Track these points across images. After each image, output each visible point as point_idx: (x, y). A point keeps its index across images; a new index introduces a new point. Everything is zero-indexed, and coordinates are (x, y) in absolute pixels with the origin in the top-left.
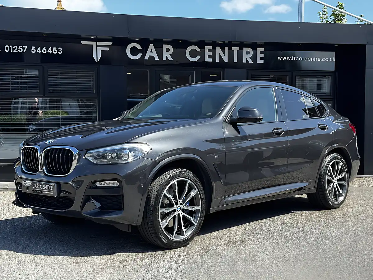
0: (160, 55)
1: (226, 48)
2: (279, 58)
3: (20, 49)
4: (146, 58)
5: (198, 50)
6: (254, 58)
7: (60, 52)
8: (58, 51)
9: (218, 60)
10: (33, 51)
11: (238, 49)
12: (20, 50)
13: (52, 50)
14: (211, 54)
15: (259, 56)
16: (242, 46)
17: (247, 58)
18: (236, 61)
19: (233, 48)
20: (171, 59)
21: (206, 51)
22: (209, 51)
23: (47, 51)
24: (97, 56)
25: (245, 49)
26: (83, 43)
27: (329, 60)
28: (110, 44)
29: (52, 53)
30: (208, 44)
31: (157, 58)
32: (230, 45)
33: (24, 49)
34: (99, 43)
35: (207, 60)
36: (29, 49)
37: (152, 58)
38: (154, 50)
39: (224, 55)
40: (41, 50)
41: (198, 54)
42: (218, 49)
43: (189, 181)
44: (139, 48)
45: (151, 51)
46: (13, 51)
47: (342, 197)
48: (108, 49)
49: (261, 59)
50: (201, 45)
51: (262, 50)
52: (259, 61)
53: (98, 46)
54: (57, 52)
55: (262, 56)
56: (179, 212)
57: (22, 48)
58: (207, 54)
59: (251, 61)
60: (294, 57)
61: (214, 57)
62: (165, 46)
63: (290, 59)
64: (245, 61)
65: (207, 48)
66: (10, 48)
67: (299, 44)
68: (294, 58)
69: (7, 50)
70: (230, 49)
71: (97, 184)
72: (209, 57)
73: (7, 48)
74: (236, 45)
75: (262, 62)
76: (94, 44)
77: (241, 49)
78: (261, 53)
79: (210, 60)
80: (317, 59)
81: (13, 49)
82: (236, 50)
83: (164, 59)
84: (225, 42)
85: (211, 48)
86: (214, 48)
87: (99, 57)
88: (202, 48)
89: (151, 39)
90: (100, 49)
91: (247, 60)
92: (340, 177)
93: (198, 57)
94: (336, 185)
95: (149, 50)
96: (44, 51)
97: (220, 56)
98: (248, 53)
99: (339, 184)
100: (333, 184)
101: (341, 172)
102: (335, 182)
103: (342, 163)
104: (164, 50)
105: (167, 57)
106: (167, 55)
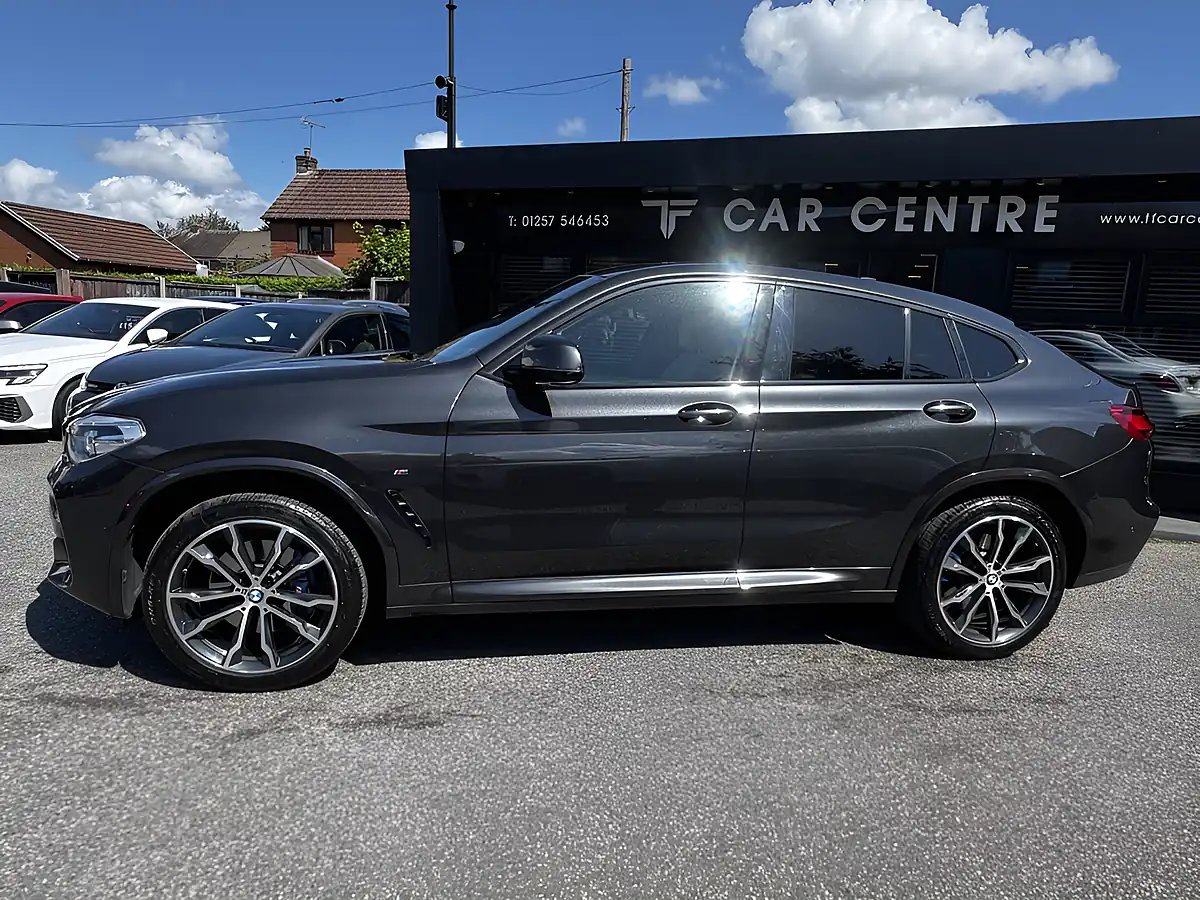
0: (792, 220)
1: (953, 200)
3: (544, 221)
4: (763, 228)
5: (883, 207)
6: (1027, 221)
7: (605, 223)
8: (603, 220)
9: (928, 228)
10: (564, 222)
11: (986, 199)
12: (545, 223)
13: (593, 220)
14: (912, 214)
15: (1043, 213)
16: (995, 191)
17: (1008, 221)
18: (975, 228)
19: (971, 199)
20: (815, 228)
21: (901, 209)
22: (908, 207)
23: (585, 222)
24: (668, 226)
25: (1005, 201)
26: (645, 203)
28: (694, 202)
29: (593, 225)
30: (907, 193)
31: (785, 228)
32: (964, 191)
33: (549, 220)
34: (674, 203)
35: (901, 227)
36: (557, 221)
37: (774, 226)
38: (780, 211)
39: (947, 214)
40: (576, 222)
41: (881, 214)
42: (933, 207)
44: (751, 208)
45: (775, 214)
46: (534, 223)
47: (1020, 630)
48: (688, 213)
49: (1047, 221)
51: (1055, 199)
52: (1040, 227)
54: (601, 223)
55: (1053, 214)
56: (256, 605)
57: (547, 218)
58: (902, 214)
59: (1016, 228)
61: (918, 221)
62: (804, 202)
64: (1000, 229)
65: (903, 201)
66: (530, 220)
67: (1162, 177)
69: (526, 223)
70: (962, 201)
72: (907, 221)
73: (525, 219)
74: (980, 192)
75: (1051, 229)
76: (664, 204)
77: (995, 201)
78: (1049, 207)
79: (910, 228)
81: (535, 221)
82: (978, 202)
83: (801, 228)
84: (953, 182)
85: (913, 200)
86: (922, 203)
87: (672, 228)
88: (892, 202)
89: (778, 187)
90: (674, 214)
91: (1007, 226)
92: (1017, 569)
93: (880, 222)
94: (996, 591)
95: (770, 211)
96: (580, 222)
97: (936, 219)
98: (1012, 208)
99: (1008, 590)
100: (977, 586)
101: (1027, 554)
102: (993, 582)
103: (1032, 527)
104: (803, 210)
105: (807, 225)
106: (808, 220)
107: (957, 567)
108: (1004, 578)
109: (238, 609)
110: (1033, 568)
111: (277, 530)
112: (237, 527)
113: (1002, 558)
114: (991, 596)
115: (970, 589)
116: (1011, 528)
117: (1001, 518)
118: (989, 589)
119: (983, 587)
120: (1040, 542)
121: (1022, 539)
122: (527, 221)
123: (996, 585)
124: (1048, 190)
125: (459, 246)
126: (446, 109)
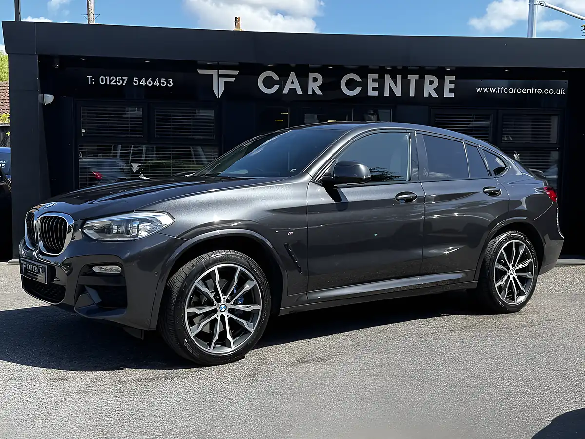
0: (304, 86)
1: (399, 77)
2: (479, 90)
3: (119, 81)
4: (285, 91)
5: (359, 80)
6: (440, 90)
7: (170, 84)
8: (168, 82)
9: (386, 94)
10: (136, 83)
11: (417, 77)
12: (119, 82)
13: (160, 82)
14: (376, 85)
15: (447, 86)
16: (422, 72)
17: (429, 90)
18: (412, 94)
19: (409, 77)
20: (319, 92)
21: (370, 81)
22: (374, 81)
23: (153, 83)
24: (218, 89)
25: (427, 78)
26: (200, 71)
27: (555, 91)
28: (236, 72)
29: (160, 85)
30: (373, 72)
31: (300, 92)
32: (405, 72)
33: (123, 80)
34: (222, 72)
35: (371, 93)
36: (130, 81)
37: (293, 91)
38: (296, 80)
39: (396, 85)
40: (146, 82)
41: (359, 85)
42: (388, 80)
43: (240, 268)
44: (276, 77)
45: (292, 82)
46: (110, 83)
47: (524, 296)
48: (233, 80)
49: (450, 91)
50: (363, 72)
51: (453, 78)
52: (447, 94)
53: (220, 76)
54: (167, 85)
55: (453, 86)
56: (223, 313)
57: (122, 79)
58: (371, 85)
59: (435, 95)
60: (500, 88)
61: (380, 89)
62: (311, 75)
63: (495, 92)
64: (426, 95)
65: (371, 77)
66: (106, 79)
67: (506, 68)
68: (500, 90)
69: (103, 82)
70: (404, 78)
71: (96, 269)
72: (374, 89)
73: (102, 79)
74: (413, 72)
75: (452, 95)
76: (214, 73)
77: (422, 78)
78: (451, 82)
79: (376, 94)
80: (537, 91)
81: (110, 81)
82: (413, 78)
83: (310, 92)
84: (398, 67)
85: (376, 76)
86: (382, 78)
87: (222, 90)
88: (364, 77)
89: (293, 65)
90: (223, 80)
91: (429, 93)
92: (520, 266)
93: (359, 90)
94: (514, 277)
95: (289, 81)
96: (150, 83)
97: (390, 88)
98: (431, 82)
99: (519, 277)
100: (507, 276)
101: (524, 258)
102: (513, 274)
103: (525, 245)
104: (310, 80)
105: (313, 90)
106: (314, 87)
107: (500, 267)
108: (517, 271)
109: (215, 316)
110: (526, 265)
111: (236, 269)
112: (219, 269)
113: (515, 263)
114: (512, 280)
115: (506, 277)
116: (518, 246)
117: (514, 241)
118: (511, 277)
119: (509, 276)
120: (528, 252)
121: (521, 251)
122: (103, 80)
124: (449, 73)
125: (49, 98)
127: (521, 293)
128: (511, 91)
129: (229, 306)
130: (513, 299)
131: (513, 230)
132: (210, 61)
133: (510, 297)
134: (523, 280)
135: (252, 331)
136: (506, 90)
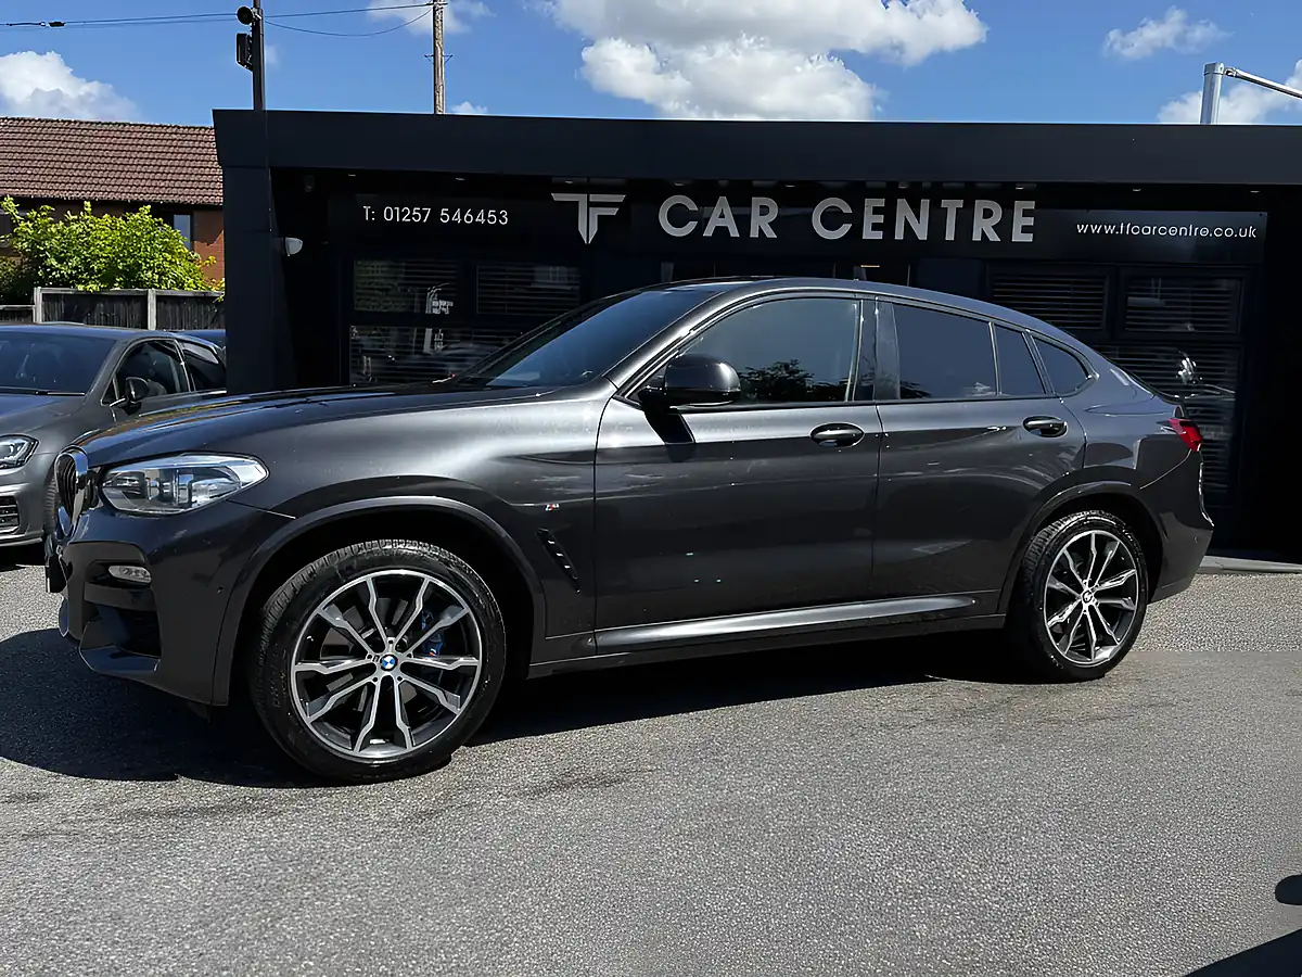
0: (743, 222)
1: (925, 204)
2: (1082, 229)
3: (416, 215)
4: (708, 232)
5: (847, 210)
6: (1004, 228)
7: (503, 221)
8: (500, 217)
9: (899, 235)
10: (445, 218)
11: (960, 203)
12: (417, 217)
13: (486, 217)
14: (880, 219)
15: (1020, 221)
16: (970, 194)
17: (984, 228)
18: (950, 236)
19: (944, 203)
20: (770, 233)
21: (868, 210)
22: (876, 211)
23: (475, 218)
24: (587, 228)
25: (980, 206)
26: (557, 197)
27: (1237, 232)
28: (620, 198)
29: (486, 222)
30: (875, 194)
31: (734, 233)
32: (937, 194)
33: (424, 213)
34: (594, 198)
35: (869, 234)
36: (435, 215)
37: (721, 231)
38: (728, 212)
39: (918, 219)
40: (462, 217)
41: (845, 218)
42: (903, 209)
43: (428, 579)
44: (692, 207)
45: (722, 216)
46: (401, 219)
47: (1113, 647)
48: (613, 212)
49: (1025, 229)
50: (856, 195)
51: (1031, 205)
52: (1018, 236)
53: (591, 204)
54: (498, 221)
55: (1030, 221)
56: (389, 674)
57: (420, 211)
58: (870, 218)
59: (993, 237)
60: (1125, 225)
61: (888, 227)
62: (757, 202)
63: (1114, 232)
64: (977, 237)
65: (870, 203)
66: (395, 212)
67: (1137, 186)
68: (1125, 229)
69: (388, 217)
70: (935, 205)
72: (875, 227)
73: (388, 210)
74: (953, 195)
75: (1029, 238)
76: (581, 199)
77: (969, 204)
78: (1026, 213)
79: (879, 235)
80: (1198, 231)
81: (402, 215)
82: (952, 206)
83: (754, 234)
84: (924, 185)
85: (881, 203)
86: (891, 205)
87: (594, 230)
88: (858, 205)
89: (723, 183)
90: (596, 212)
91: (983, 234)
92: (1108, 585)
93: (846, 228)
94: (1091, 608)
95: (717, 211)
96: (468, 219)
97: (907, 225)
98: (988, 214)
99: (1102, 607)
100: (1076, 604)
101: (1116, 568)
102: (1088, 600)
103: (1119, 541)
104: (755, 210)
105: (761, 230)
106: (762, 224)
107: (1059, 586)
108: (1099, 595)
109: (369, 679)
110: (1120, 583)
111: (419, 581)
112: (375, 580)
113: (1094, 577)
114: (1088, 614)
115: (1071, 607)
116: (1102, 542)
117: (1093, 533)
118: (1085, 607)
119: (1080, 606)
120: (1126, 556)
121: (1111, 554)
122: (390, 214)
123: (1091, 603)
124: (1024, 196)
125: (295, 245)
126: (250, 51)
127: (1105, 641)
128: (1146, 230)
129: (403, 658)
130: (1088, 654)
131: (1093, 509)
132: (570, 177)
133: (1083, 647)
134: (1113, 614)
135: (458, 712)
136: (1136, 230)
